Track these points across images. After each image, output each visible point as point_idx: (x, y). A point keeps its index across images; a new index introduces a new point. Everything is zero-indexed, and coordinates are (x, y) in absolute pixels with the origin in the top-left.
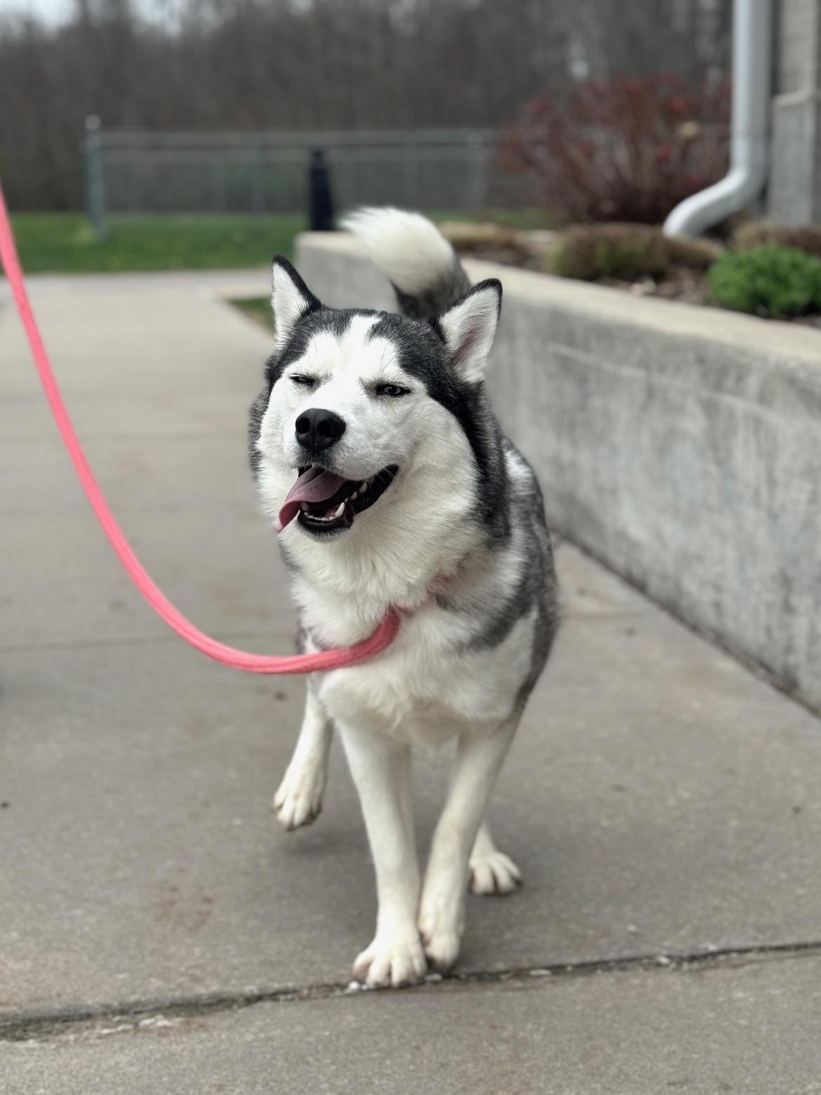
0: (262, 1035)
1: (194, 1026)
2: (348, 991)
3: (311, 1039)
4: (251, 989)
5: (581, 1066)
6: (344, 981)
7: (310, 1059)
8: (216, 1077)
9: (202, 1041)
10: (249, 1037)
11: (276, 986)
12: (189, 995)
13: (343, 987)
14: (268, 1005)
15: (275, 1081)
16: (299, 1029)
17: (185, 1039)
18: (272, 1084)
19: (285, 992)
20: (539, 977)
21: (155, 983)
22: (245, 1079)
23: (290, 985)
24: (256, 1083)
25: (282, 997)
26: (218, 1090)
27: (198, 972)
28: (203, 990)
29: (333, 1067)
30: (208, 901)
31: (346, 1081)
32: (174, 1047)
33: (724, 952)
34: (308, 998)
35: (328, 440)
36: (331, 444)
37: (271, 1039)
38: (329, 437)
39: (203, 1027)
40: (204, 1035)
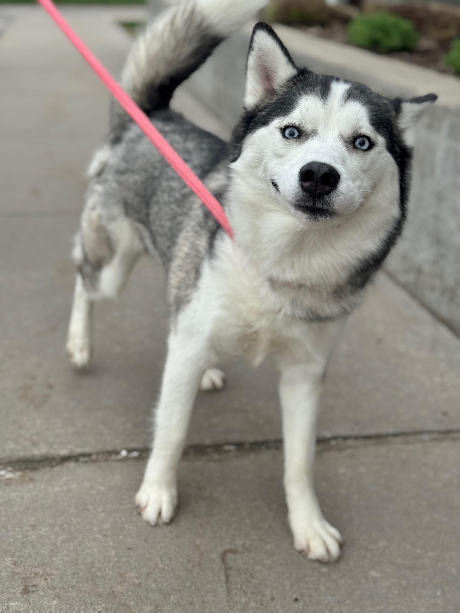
0: (65, 488)
1: (27, 479)
2: (119, 457)
3: (93, 492)
4: (64, 452)
5: (247, 521)
6: (118, 448)
7: (90, 507)
8: (33, 518)
9: (29, 490)
10: (57, 489)
11: (79, 450)
12: (28, 455)
13: (117, 453)
14: (72, 465)
15: (67, 524)
16: (87, 484)
17: (20, 488)
18: (65, 525)
19: (84, 455)
20: (228, 451)
21: (11, 445)
22: (49, 521)
23: (87, 450)
24: (56, 524)
25: (82, 459)
26: (33, 529)
27: (35, 438)
28: (37, 452)
29: (103, 515)
30: (50, 387)
31: (109, 525)
32: (14, 495)
33: (335, 438)
34: (96, 461)
35: (328, 188)
36: (329, 192)
37: (69, 491)
38: (328, 186)
39: (32, 480)
40: (31, 486)
